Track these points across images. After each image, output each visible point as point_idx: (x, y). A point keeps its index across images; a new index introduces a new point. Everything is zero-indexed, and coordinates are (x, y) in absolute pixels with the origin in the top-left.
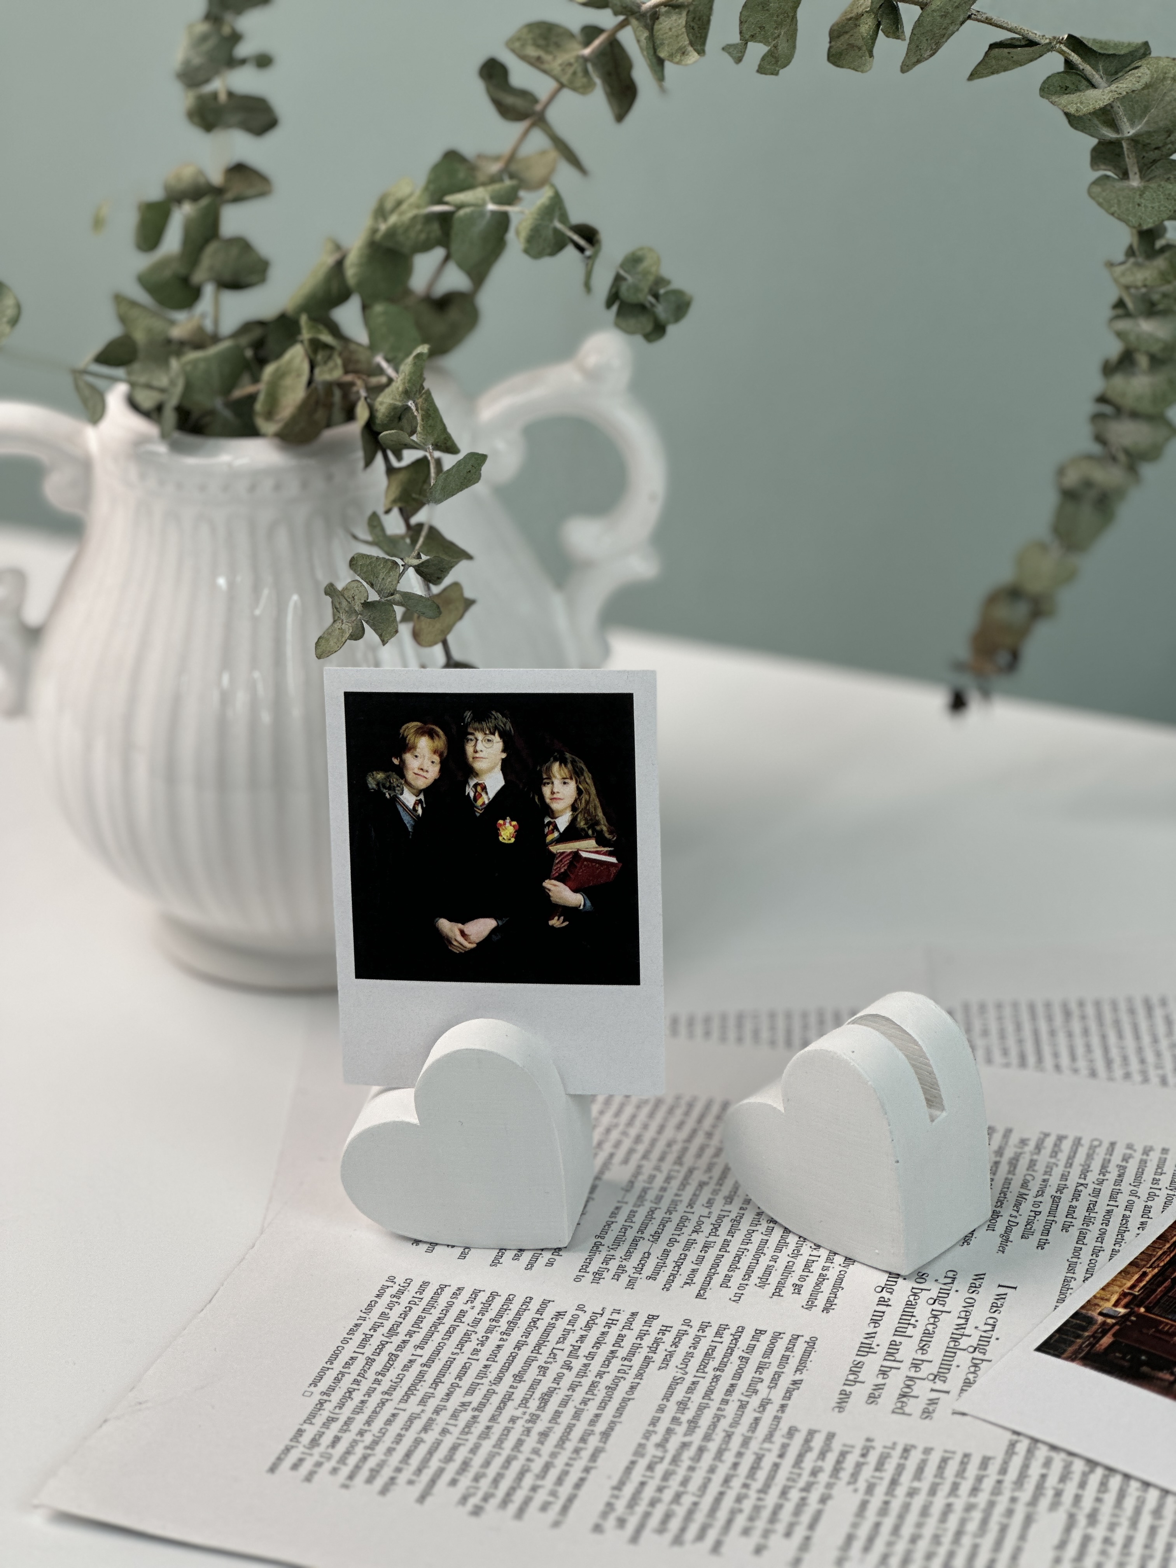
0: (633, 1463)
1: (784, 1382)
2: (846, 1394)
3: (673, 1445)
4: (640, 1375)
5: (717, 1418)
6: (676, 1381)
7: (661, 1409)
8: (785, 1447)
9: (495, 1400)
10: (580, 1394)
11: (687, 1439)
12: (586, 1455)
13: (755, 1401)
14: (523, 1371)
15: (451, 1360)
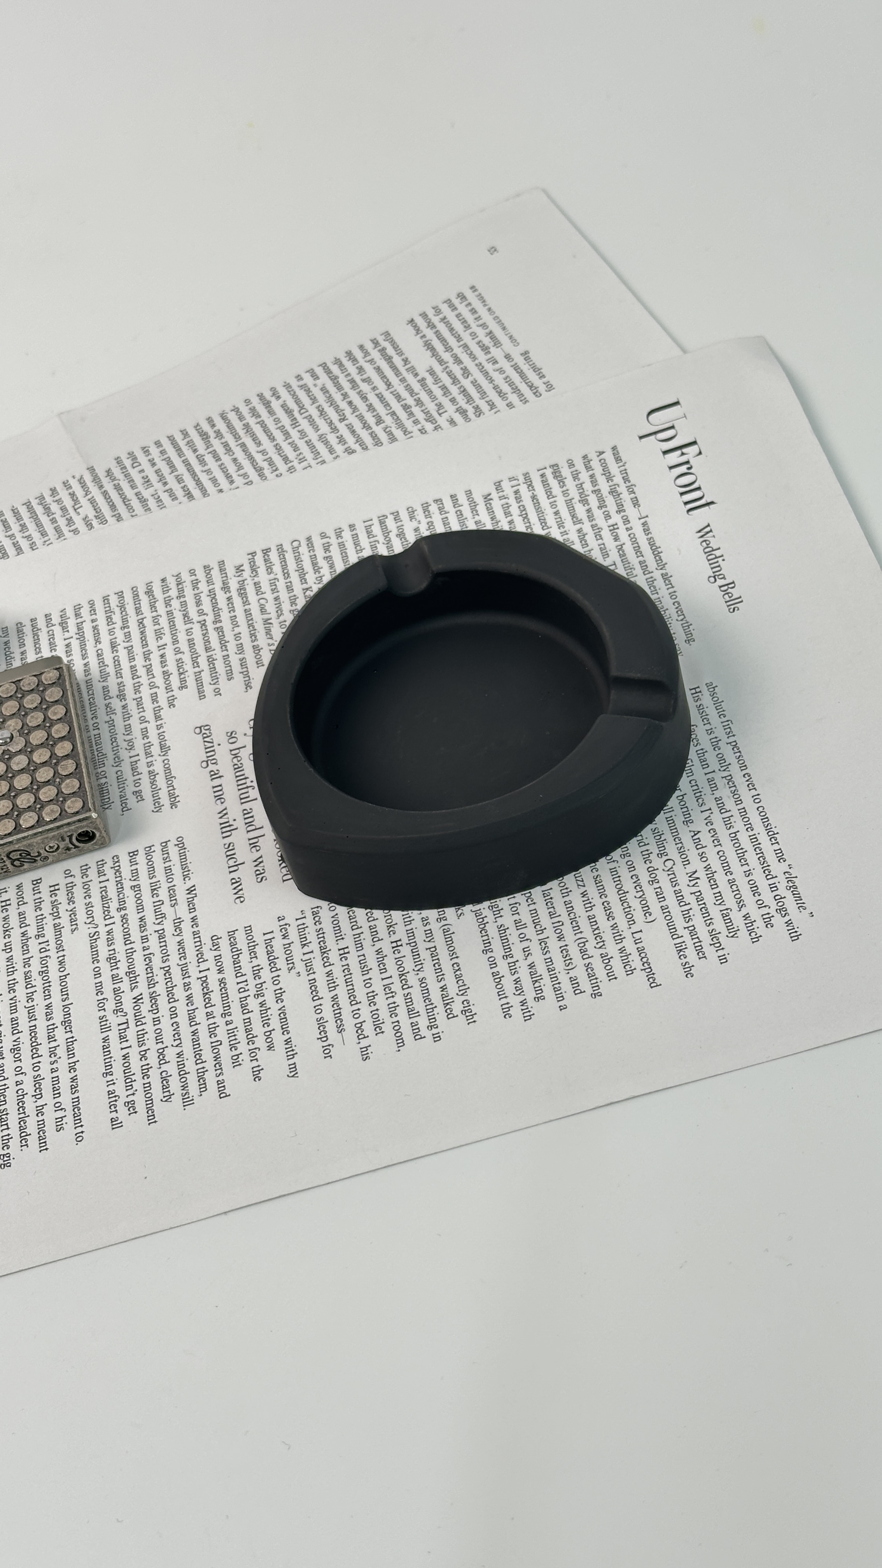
0: (105, 1040)
1: (181, 895)
2: (237, 882)
3: (128, 1005)
4: (60, 948)
5: (148, 958)
6: (94, 938)
7: (97, 974)
8: (218, 959)
10: (21, 993)
12: (62, 1052)
13: (168, 925)
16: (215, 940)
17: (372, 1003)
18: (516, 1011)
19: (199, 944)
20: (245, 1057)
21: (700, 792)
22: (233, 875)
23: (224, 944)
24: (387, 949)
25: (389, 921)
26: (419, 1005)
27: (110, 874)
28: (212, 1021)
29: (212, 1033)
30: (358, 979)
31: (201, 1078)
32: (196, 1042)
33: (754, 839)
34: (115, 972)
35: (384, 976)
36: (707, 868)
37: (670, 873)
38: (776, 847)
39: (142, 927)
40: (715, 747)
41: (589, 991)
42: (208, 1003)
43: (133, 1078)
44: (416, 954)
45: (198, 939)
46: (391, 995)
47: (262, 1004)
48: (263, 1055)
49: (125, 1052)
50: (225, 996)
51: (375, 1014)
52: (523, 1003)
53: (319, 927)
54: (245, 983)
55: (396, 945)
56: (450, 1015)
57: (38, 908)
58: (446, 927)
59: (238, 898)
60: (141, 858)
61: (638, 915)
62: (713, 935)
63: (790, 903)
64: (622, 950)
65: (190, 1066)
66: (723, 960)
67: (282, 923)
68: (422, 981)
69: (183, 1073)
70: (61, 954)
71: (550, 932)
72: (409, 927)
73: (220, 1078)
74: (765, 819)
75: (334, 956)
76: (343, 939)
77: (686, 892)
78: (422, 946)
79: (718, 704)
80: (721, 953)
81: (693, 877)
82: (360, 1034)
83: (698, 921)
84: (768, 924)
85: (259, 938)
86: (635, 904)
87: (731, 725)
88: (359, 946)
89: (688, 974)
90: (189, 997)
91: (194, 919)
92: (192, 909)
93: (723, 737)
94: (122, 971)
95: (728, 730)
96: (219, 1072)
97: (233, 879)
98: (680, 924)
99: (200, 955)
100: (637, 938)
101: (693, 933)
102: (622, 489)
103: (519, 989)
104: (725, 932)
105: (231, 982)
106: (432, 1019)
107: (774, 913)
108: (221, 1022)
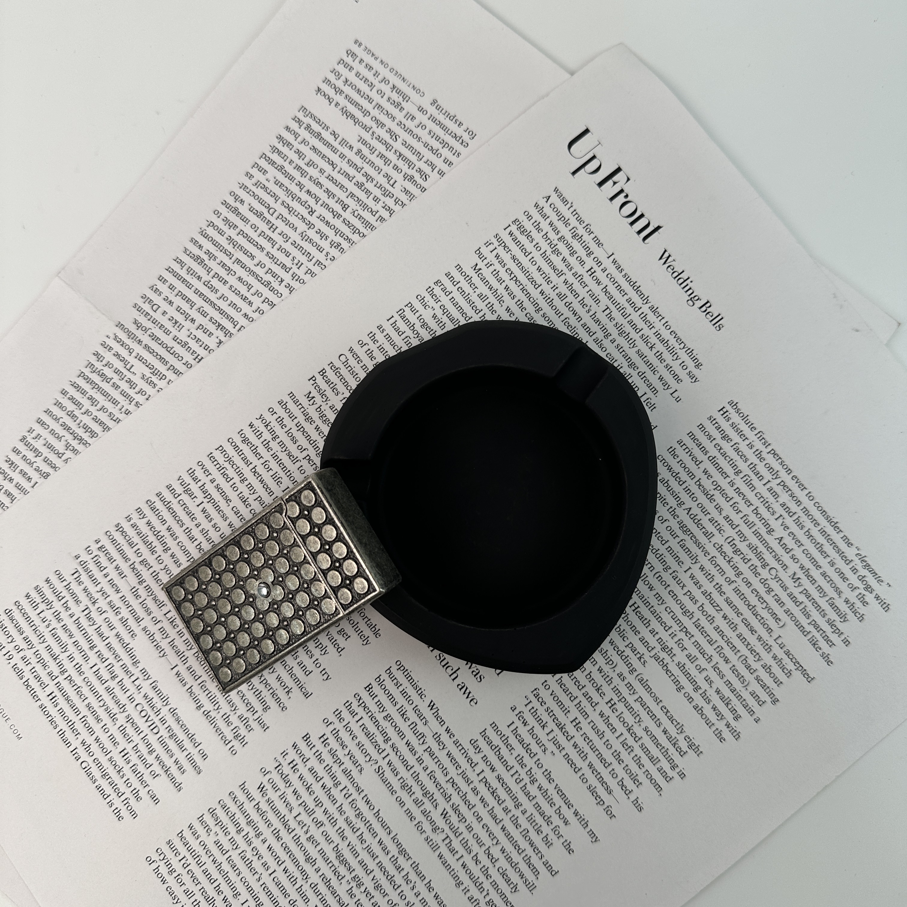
0: (440, 856)
1: (428, 713)
2: (463, 687)
3: (440, 822)
4: (359, 790)
5: (431, 775)
6: (379, 771)
7: (402, 804)
8: (485, 758)
9: (322, 888)
10: (352, 838)
11: (440, 810)
12: (413, 876)
13: (431, 742)
14: (305, 852)
15: (264, 886)
17: (620, 761)
18: (726, 734)
19: (463, 751)
20: (552, 837)
21: (767, 502)
22: (457, 681)
23: (482, 743)
24: (607, 712)
25: (595, 685)
26: (655, 752)
27: (360, 711)
28: (510, 815)
29: (517, 826)
30: (599, 743)
31: (529, 865)
32: (508, 836)
33: (823, 532)
34: (413, 797)
35: (617, 734)
36: (802, 567)
37: (777, 580)
38: (842, 535)
39: (412, 750)
40: (761, 459)
41: (768, 700)
42: (500, 802)
43: (480, 881)
44: (630, 709)
45: (460, 748)
46: (630, 750)
47: (540, 788)
48: (563, 829)
49: (461, 862)
50: (509, 790)
51: (626, 768)
52: (728, 725)
53: (545, 707)
54: (517, 774)
55: (612, 705)
56: (682, 754)
57: (321, 761)
58: (639, 677)
59: (471, 701)
60: (376, 689)
61: (771, 622)
62: (831, 623)
63: (871, 580)
64: (775, 657)
65: (516, 858)
66: (847, 642)
67: (516, 712)
68: (646, 730)
69: (514, 866)
70: (363, 795)
71: (716, 658)
72: (612, 686)
73: (544, 860)
74: (823, 512)
75: (570, 729)
76: (569, 711)
77: (796, 592)
78: (631, 699)
79: (745, 418)
80: (843, 637)
81: (795, 578)
82: (628, 792)
83: (815, 615)
84: (865, 603)
85: (507, 732)
86: (764, 614)
87: (764, 436)
88: (586, 715)
89: (829, 662)
90: (482, 800)
91: (448, 730)
92: (442, 722)
93: (761, 447)
94: (419, 794)
95: (763, 441)
96: (540, 855)
97: (458, 685)
98: (804, 621)
99: (470, 760)
100: (780, 643)
101: (816, 626)
102: (581, 231)
103: (719, 715)
104: (837, 619)
105: (506, 777)
106: (670, 761)
107: (864, 592)
108: (517, 813)
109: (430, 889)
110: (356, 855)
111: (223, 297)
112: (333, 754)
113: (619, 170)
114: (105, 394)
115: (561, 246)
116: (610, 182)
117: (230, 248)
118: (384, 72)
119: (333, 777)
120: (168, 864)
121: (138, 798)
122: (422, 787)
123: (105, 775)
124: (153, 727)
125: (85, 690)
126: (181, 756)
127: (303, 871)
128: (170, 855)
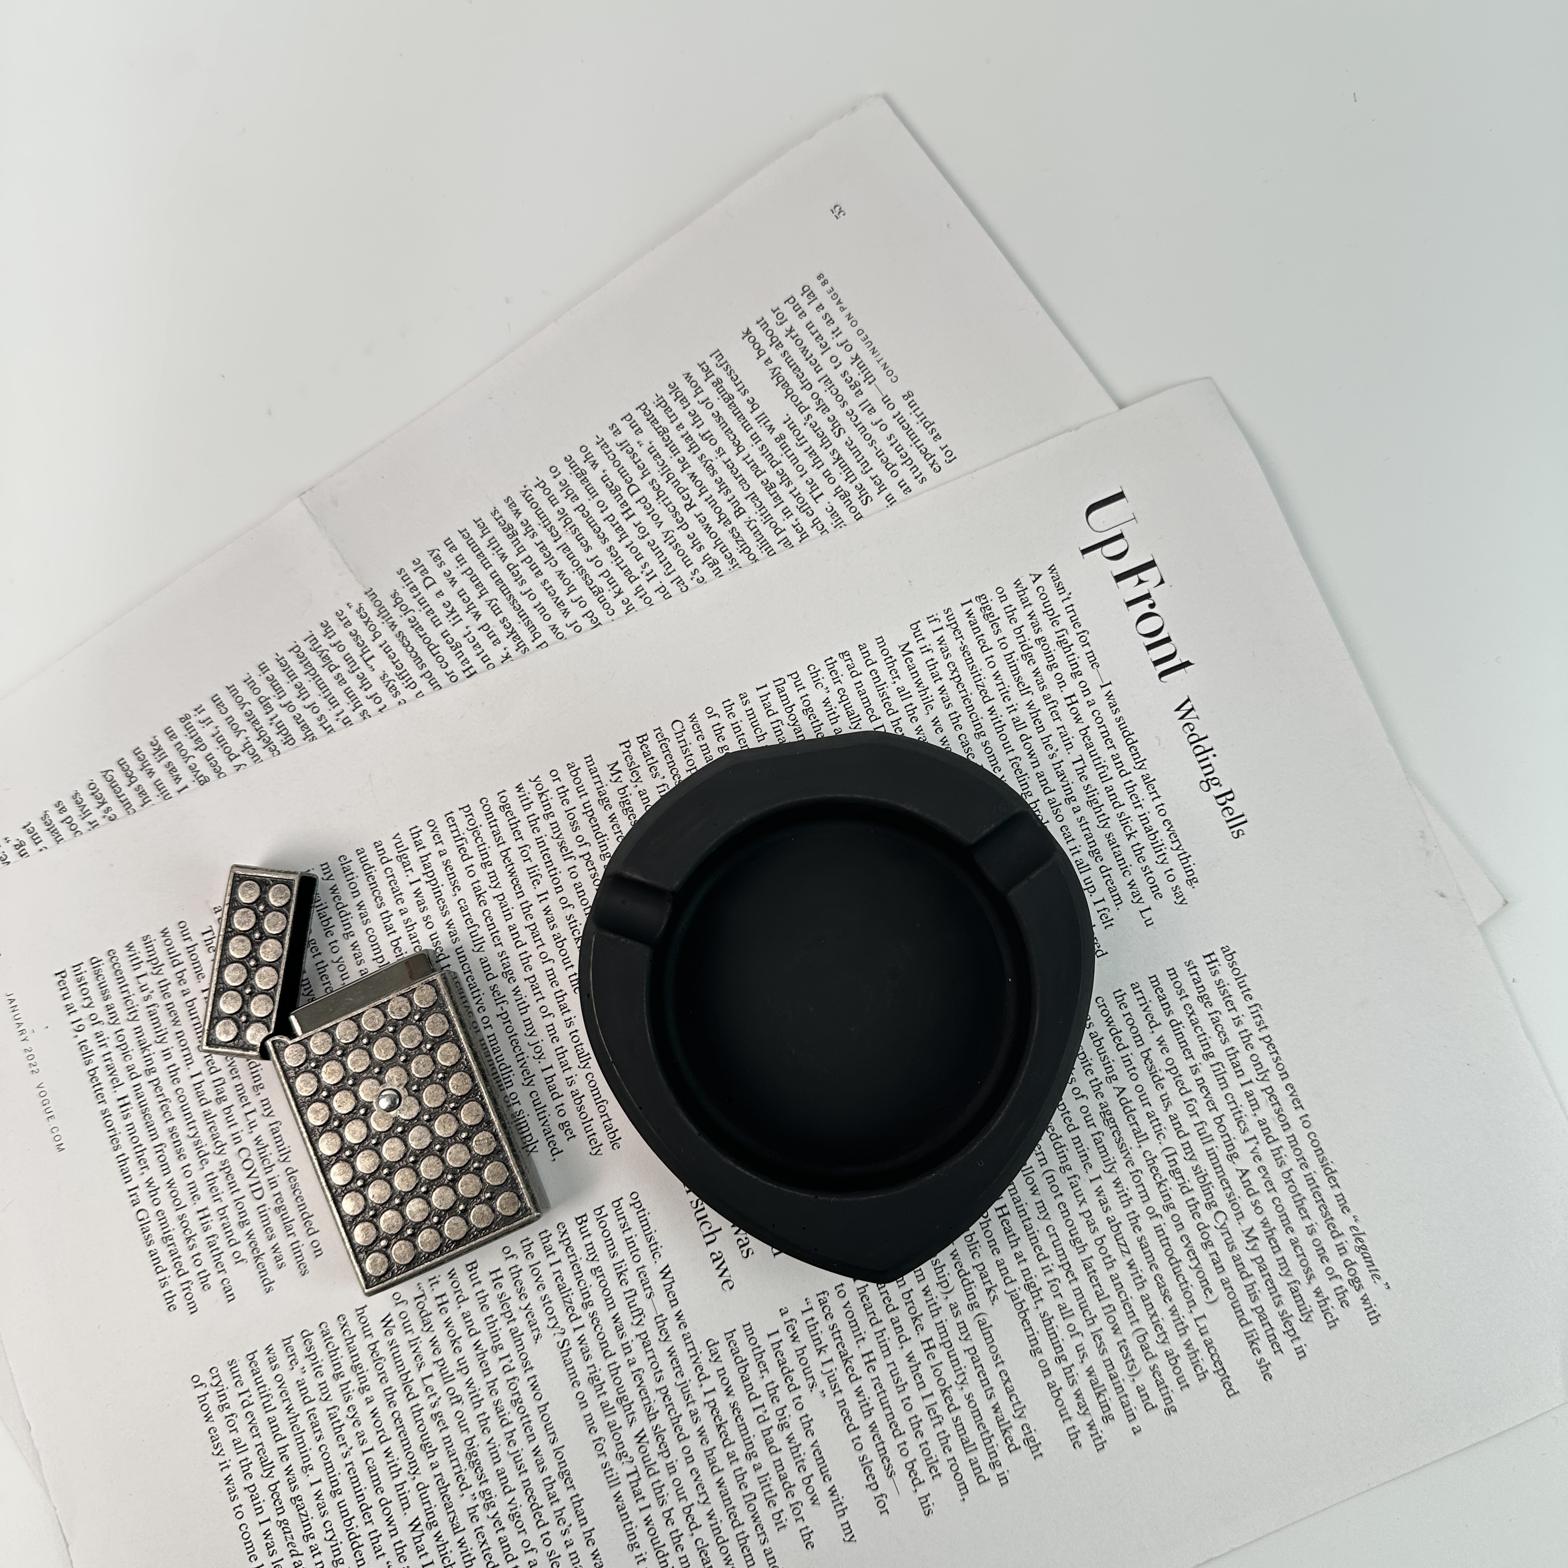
0: (617, 1497)
1: (657, 1283)
2: (718, 1259)
3: (631, 1447)
4: (526, 1364)
6: (563, 1346)
7: (583, 1404)
8: (721, 1372)
9: (433, 1494)
10: (498, 1433)
11: (636, 1428)
12: (569, 1515)
13: (650, 1325)
14: (424, 1434)
15: (351, 1468)
16: (711, 1344)
17: (918, 1433)
18: (1085, 1437)
19: (693, 1353)
20: (787, 1515)
21: (1240, 1112)
22: (713, 1248)
23: (723, 1349)
24: (920, 1356)
25: (912, 1311)
26: (973, 1434)
27: (560, 1250)
28: (736, 1466)
29: (742, 1485)
30: (894, 1399)
31: (744, 1547)
32: (724, 1495)
33: (1310, 1180)
34: (603, 1398)
35: (924, 1393)
36: (1265, 1223)
37: (1223, 1231)
38: (1337, 1191)
39: (619, 1330)
40: (1248, 1046)
41: (1162, 1406)
42: (726, 1442)
43: (666, 1550)
44: (955, 1361)
45: (690, 1346)
46: (937, 1421)
47: (790, 1439)
48: (807, 1509)
49: (645, 1514)
50: (743, 1429)
51: (924, 1447)
52: (1091, 1426)
53: (831, 1322)
54: (763, 1409)
55: (929, 1347)
56: (1012, 1448)
57: (484, 1306)
58: (980, 1318)
59: (724, 1282)
60: (592, 1225)
61: (1197, 1292)
62: (1285, 1318)
63: (1363, 1271)
64: (1188, 1345)
65: (727, 1531)
66: (1301, 1353)
67: (787, 1317)
68: (969, 1398)
69: (722, 1543)
70: (530, 1374)
71: (1101, 1322)
72: (937, 1320)
73: (766, 1546)
74: (1319, 1150)
75: (859, 1366)
76: (863, 1339)
77: (1246, 1257)
78: (959, 1347)
79: (1240, 978)
80: (1297, 1344)
81: (1249, 1235)
82: (917, 1483)
83: (1265, 1299)
84: (1344, 1303)
85: (765, 1344)
86: (1191, 1277)
87: (1261, 1012)
88: (887, 1352)
89: (1267, 1376)
90: (701, 1432)
91: (679, 1316)
92: (674, 1302)
93: (1253, 1029)
94: (611, 1397)
95: (1258, 1019)
96: (762, 1537)
97: (713, 1254)
98: (1246, 1303)
99: (699, 1368)
100: (1202, 1326)
101: (1262, 1317)
102: (1072, 638)
103: (1083, 1408)
104: (1297, 1315)
105: (746, 1407)
106: (992, 1453)
107: (1347, 1286)
108: (747, 1466)
109: (589, 1541)
110: (496, 1460)
111: (529, 593)
112: (503, 1301)
113: (1151, 564)
114: (323, 687)
115: (1037, 652)
116: (1134, 579)
117: (559, 526)
118: (849, 333)
119: (495, 1336)
120: (222, 1395)
121: (205, 1286)
122: (620, 1388)
123: (167, 1238)
124: (255, 1188)
125: (174, 1107)
126: (284, 1243)
127: (412, 1462)
128: (227, 1381)
